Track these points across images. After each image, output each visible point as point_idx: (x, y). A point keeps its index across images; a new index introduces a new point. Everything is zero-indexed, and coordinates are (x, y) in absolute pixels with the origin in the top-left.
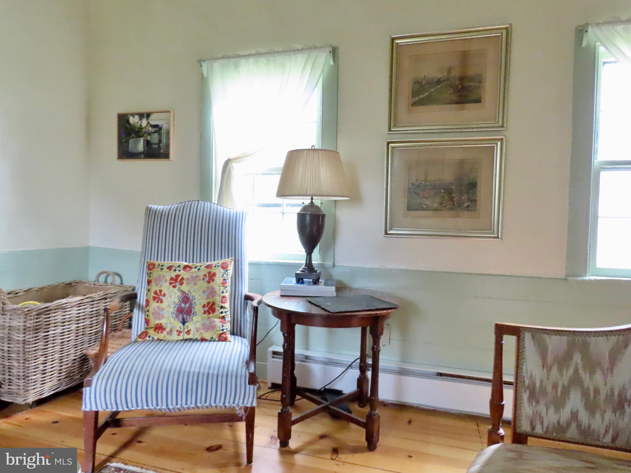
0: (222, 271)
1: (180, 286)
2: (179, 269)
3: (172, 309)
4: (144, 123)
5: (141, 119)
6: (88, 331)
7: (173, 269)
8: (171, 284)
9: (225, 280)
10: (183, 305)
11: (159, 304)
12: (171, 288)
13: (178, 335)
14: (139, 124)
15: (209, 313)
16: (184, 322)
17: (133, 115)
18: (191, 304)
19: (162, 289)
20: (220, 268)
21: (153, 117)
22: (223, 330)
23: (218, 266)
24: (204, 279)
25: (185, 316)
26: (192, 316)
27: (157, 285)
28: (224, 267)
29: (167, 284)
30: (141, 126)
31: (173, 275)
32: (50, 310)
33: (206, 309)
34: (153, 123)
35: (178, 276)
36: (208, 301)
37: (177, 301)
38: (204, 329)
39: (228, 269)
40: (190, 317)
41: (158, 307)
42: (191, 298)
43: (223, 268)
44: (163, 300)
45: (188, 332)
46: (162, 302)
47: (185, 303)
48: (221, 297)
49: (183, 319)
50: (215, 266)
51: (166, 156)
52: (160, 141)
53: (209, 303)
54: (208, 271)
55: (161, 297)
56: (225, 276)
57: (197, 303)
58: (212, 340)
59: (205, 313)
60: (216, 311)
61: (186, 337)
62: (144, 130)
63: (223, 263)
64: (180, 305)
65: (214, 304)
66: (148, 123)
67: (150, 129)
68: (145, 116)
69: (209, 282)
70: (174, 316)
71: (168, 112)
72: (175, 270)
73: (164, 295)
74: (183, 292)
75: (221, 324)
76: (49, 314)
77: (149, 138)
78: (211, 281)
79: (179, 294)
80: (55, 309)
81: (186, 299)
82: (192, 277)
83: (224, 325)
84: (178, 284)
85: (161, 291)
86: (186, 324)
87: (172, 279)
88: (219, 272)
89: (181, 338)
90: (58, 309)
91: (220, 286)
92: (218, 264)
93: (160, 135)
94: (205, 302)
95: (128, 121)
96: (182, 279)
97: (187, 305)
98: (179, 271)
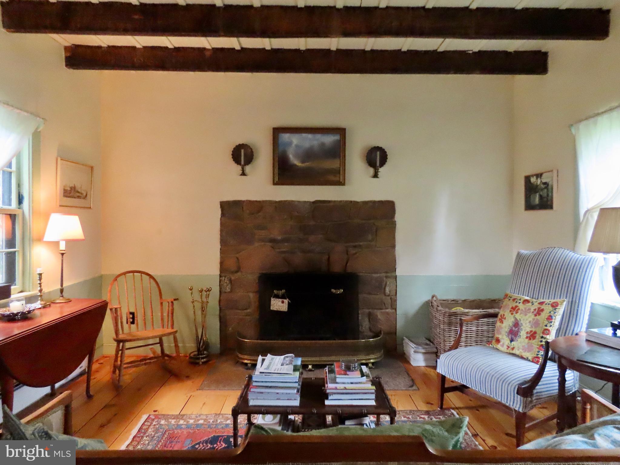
0: (551, 308)
1: (515, 314)
2: (520, 301)
3: (507, 330)
4: (539, 181)
5: (537, 178)
6: (485, 334)
7: (516, 301)
8: (511, 311)
9: (551, 316)
10: (514, 329)
11: (501, 324)
12: (510, 315)
13: (507, 349)
14: (536, 183)
15: (530, 339)
16: (512, 340)
17: (533, 176)
18: (519, 329)
19: (505, 314)
20: (550, 306)
21: (544, 175)
22: (538, 355)
23: (549, 304)
24: (533, 312)
25: (513, 336)
26: (517, 338)
27: (503, 310)
28: (555, 306)
29: (509, 311)
30: (537, 184)
31: (514, 304)
32: (457, 315)
33: (529, 335)
34: (544, 181)
35: (516, 307)
36: (531, 329)
37: (511, 325)
38: (523, 349)
39: (557, 308)
40: (516, 338)
41: (500, 326)
42: (520, 325)
43: (552, 306)
44: (503, 322)
45: (513, 349)
46: (502, 323)
47: (516, 328)
48: (543, 329)
49: (512, 338)
50: (546, 304)
51: (551, 207)
52: (548, 195)
53: (531, 331)
54: (539, 307)
55: (503, 320)
56: (552, 313)
57: (524, 329)
58: (527, 359)
59: (527, 338)
60: (536, 339)
61: (511, 352)
62: (539, 187)
63: (554, 303)
64: (512, 328)
65: (535, 333)
66: (541, 181)
67: (542, 186)
68: (539, 175)
69: (536, 315)
70: (507, 334)
71: (552, 171)
72: (517, 302)
73: (505, 319)
74: (516, 319)
75: (538, 350)
76: (457, 317)
77: (541, 193)
78: (538, 315)
79: (513, 320)
80: (461, 315)
81: (517, 324)
82: (525, 309)
83: (540, 351)
84: (514, 312)
85: (504, 315)
86: (513, 343)
87: (512, 308)
88: (547, 309)
89: (508, 351)
90: (462, 315)
91: (544, 320)
92: (549, 303)
93: (548, 190)
94: (529, 330)
95: (530, 181)
96: (519, 309)
97: (517, 329)
98: (520, 303)
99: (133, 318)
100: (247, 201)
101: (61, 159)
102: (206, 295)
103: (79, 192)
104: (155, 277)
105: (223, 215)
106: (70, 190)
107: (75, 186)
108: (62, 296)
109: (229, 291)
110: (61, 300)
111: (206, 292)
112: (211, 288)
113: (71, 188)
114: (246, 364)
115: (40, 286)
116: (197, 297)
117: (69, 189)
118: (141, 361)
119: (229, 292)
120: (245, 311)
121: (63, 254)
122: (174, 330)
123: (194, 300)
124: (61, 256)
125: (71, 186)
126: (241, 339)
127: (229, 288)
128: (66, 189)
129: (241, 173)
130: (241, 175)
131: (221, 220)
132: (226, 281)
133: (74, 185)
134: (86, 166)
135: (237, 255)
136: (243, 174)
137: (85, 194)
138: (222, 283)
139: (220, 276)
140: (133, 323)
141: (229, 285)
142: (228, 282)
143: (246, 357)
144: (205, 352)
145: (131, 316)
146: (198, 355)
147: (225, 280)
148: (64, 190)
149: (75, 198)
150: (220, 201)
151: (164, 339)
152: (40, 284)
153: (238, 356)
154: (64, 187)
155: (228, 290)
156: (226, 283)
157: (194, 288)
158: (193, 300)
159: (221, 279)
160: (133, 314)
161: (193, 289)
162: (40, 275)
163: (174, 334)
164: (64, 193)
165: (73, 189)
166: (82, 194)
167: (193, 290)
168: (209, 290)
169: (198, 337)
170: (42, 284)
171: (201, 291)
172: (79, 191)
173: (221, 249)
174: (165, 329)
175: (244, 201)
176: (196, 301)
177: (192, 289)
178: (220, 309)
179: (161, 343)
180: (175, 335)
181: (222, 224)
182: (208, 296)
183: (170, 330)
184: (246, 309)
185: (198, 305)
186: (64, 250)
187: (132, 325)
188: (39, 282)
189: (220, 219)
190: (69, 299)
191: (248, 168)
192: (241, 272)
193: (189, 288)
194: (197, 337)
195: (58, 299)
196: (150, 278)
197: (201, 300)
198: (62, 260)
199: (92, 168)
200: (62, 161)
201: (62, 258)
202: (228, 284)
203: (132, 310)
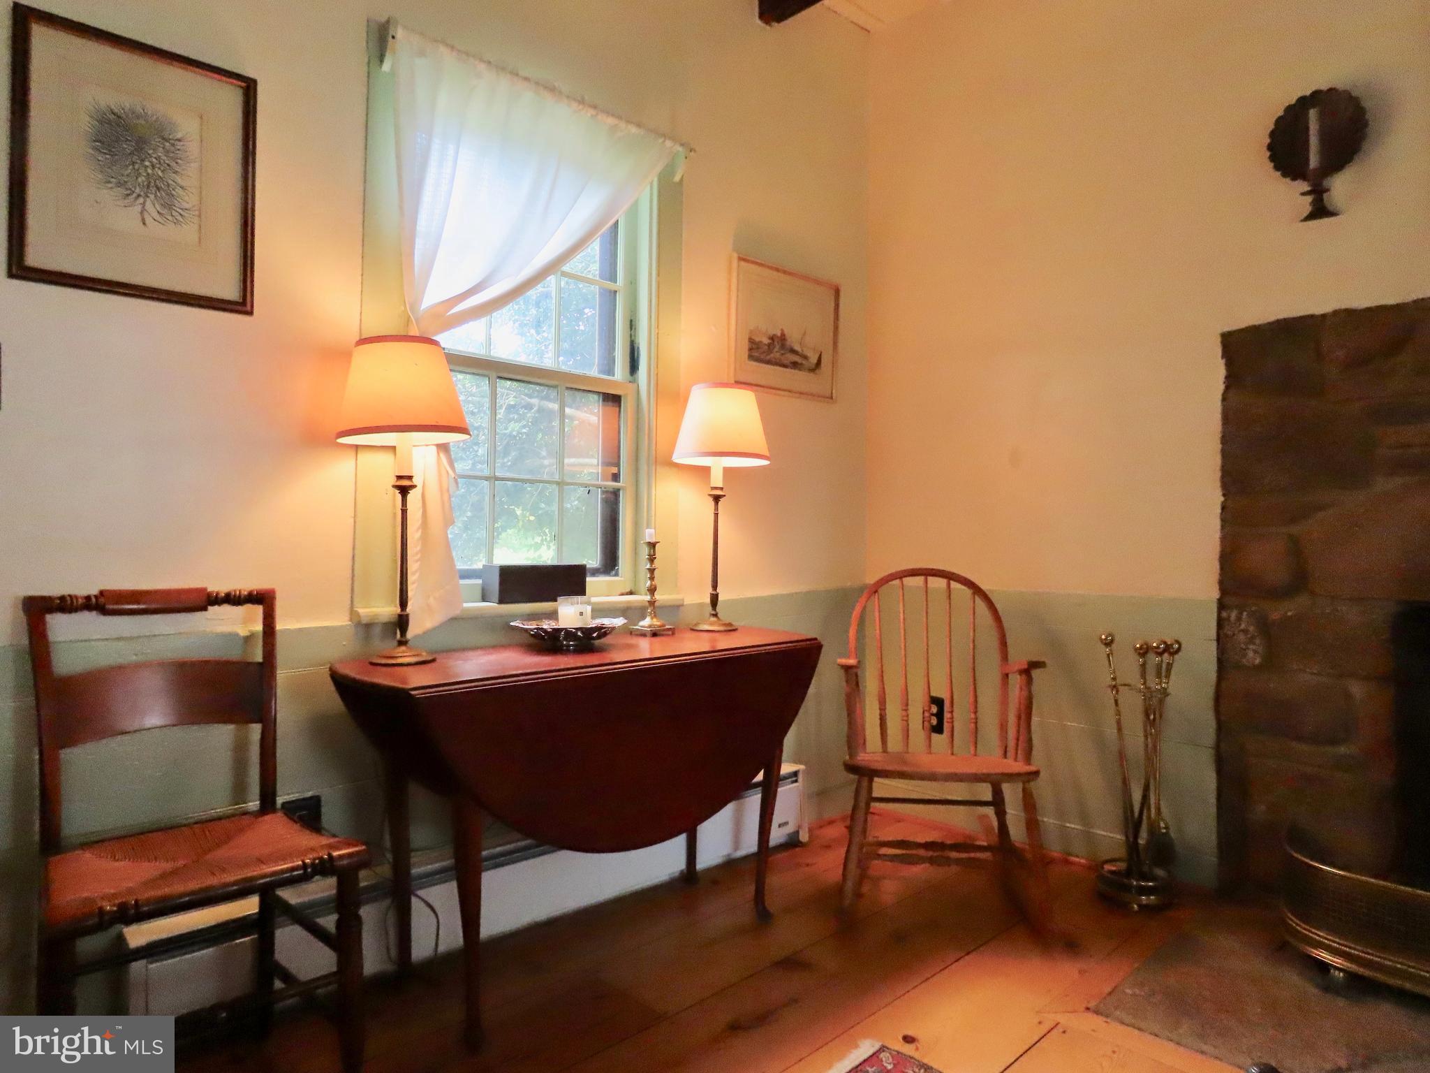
99: (940, 715)
100: (1336, 313)
101: (740, 259)
102: (1159, 666)
103: (793, 351)
104: (990, 595)
105: (1232, 380)
106: (769, 345)
107: (783, 335)
108: (716, 615)
109: (1257, 661)
110: (711, 624)
111: (1161, 654)
112: (1178, 642)
113: (772, 338)
114: (1324, 967)
115: (652, 578)
116: (1129, 668)
117: (766, 341)
118: (956, 847)
119: (1258, 668)
120: (1330, 750)
121: (717, 499)
122: (1033, 768)
123: (1118, 681)
124: (711, 503)
125: (772, 332)
126: (1299, 857)
127: (1255, 652)
128: (757, 339)
129: (1307, 209)
130: (1311, 216)
131: (1224, 399)
132: (1243, 626)
133: (782, 330)
134: (818, 282)
135: (1295, 529)
136: (1320, 210)
137: (814, 360)
138: (1228, 630)
139: (1221, 606)
140: (938, 729)
141: (1257, 641)
142: (1251, 629)
143: (1320, 935)
144: (1160, 872)
145: (934, 709)
146: (1128, 873)
147: (1239, 619)
148: (751, 341)
149: (785, 366)
150: (1220, 331)
151: (1006, 788)
152: (652, 571)
153: (1284, 922)
154: (751, 332)
155: (1253, 656)
156: (1245, 631)
157: (1117, 639)
158: (1114, 679)
159: (1224, 614)
160: (938, 702)
161: (1115, 642)
162: (652, 545)
163: (1024, 783)
164: (750, 350)
165: (779, 341)
166: (806, 358)
167: (1114, 646)
168: (1171, 649)
169: (1132, 806)
170: (656, 572)
171: (1144, 651)
172: (797, 348)
173: (1223, 508)
174: (1010, 761)
175: (1324, 316)
176: (1125, 685)
177: (1112, 641)
178: (1220, 727)
179: (998, 802)
180: (1027, 785)
181: (1229, 417)
182: (1164, 672)
183: (1019, 767)
184: (1334, 742)
185: (1133, 704)
186: (722, 489)
187: (935, 736)
188: (648, 566)
189: (1219, 397)
190: (730, 624)
191: (1340, 186)
192: (1313, 593)
193: (1101, 639)
194: (1128, 806)
195: (705, 622)
196: (974, 594)
197: (1144, 683)
198: (716, 515)
199: (837, 292)
200: (743, 263)
201: (716, 509)
202: (1253, 637)
203: (940, 691)
